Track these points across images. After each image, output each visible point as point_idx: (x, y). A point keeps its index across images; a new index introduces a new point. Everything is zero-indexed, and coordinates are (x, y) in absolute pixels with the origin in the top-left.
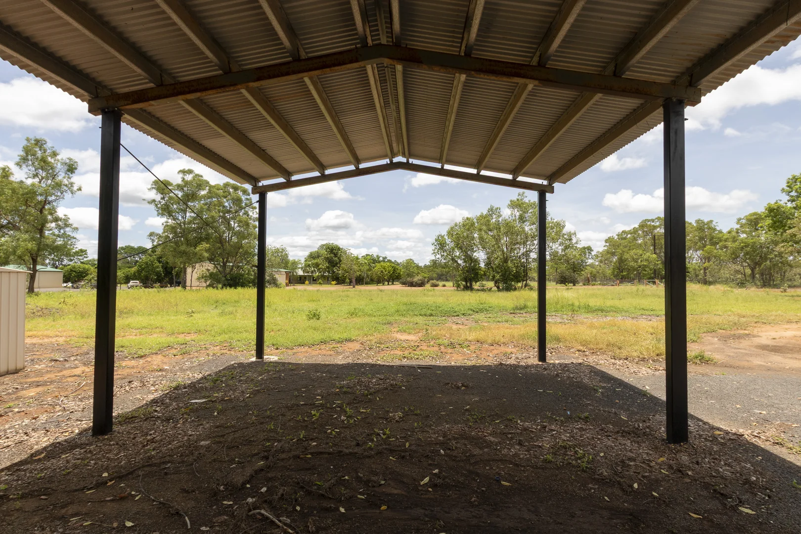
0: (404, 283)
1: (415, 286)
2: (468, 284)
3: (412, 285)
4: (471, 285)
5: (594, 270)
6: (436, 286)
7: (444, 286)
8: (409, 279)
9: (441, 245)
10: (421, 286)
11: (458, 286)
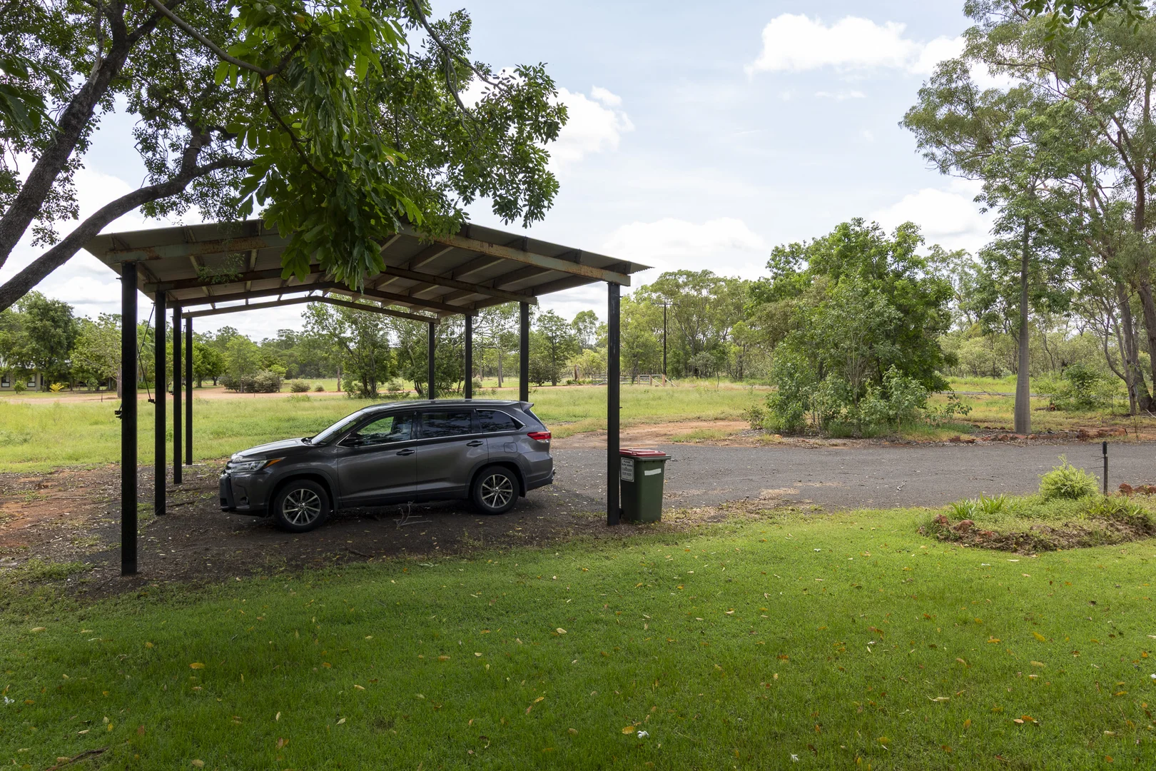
0: (233, 386)
1: (257, 392)
2: (369, 388)
3: (251, 388)
4: (374, 388)
5: (596, 354)
6: (304, 389)
7: (320, 390)
8: (244, 377)
9: (318, 316)
10: (272, 391)
11: (350, 389)
